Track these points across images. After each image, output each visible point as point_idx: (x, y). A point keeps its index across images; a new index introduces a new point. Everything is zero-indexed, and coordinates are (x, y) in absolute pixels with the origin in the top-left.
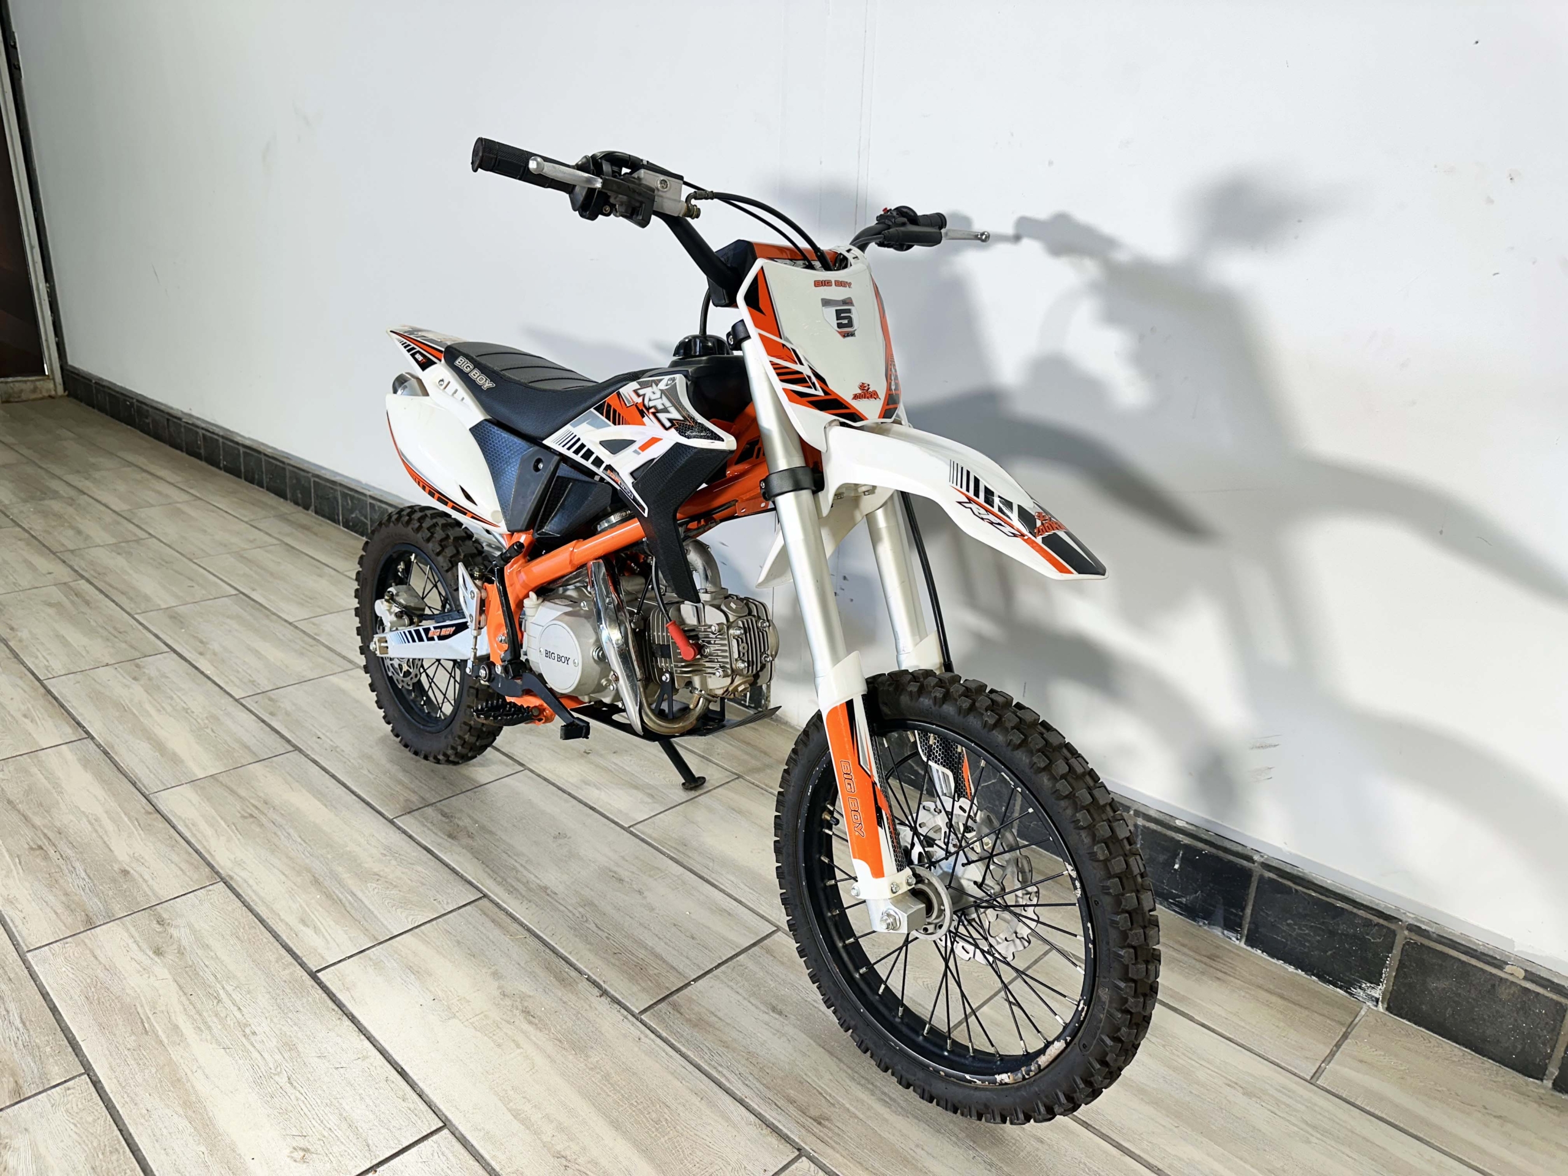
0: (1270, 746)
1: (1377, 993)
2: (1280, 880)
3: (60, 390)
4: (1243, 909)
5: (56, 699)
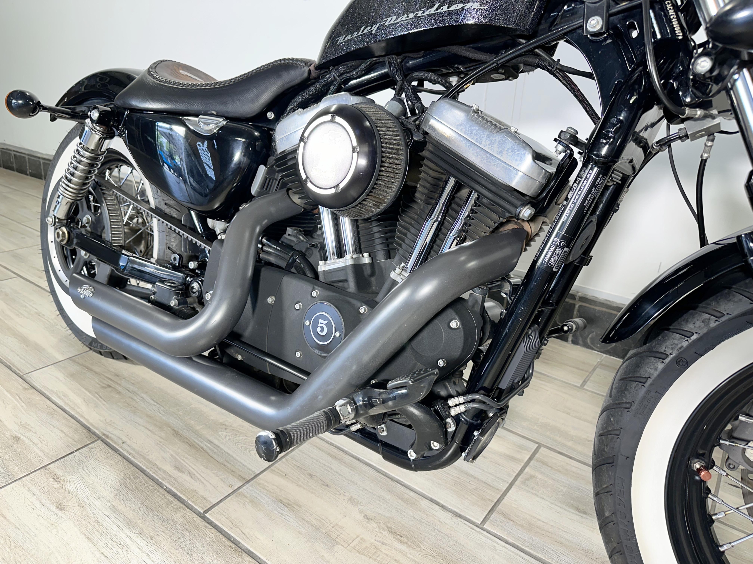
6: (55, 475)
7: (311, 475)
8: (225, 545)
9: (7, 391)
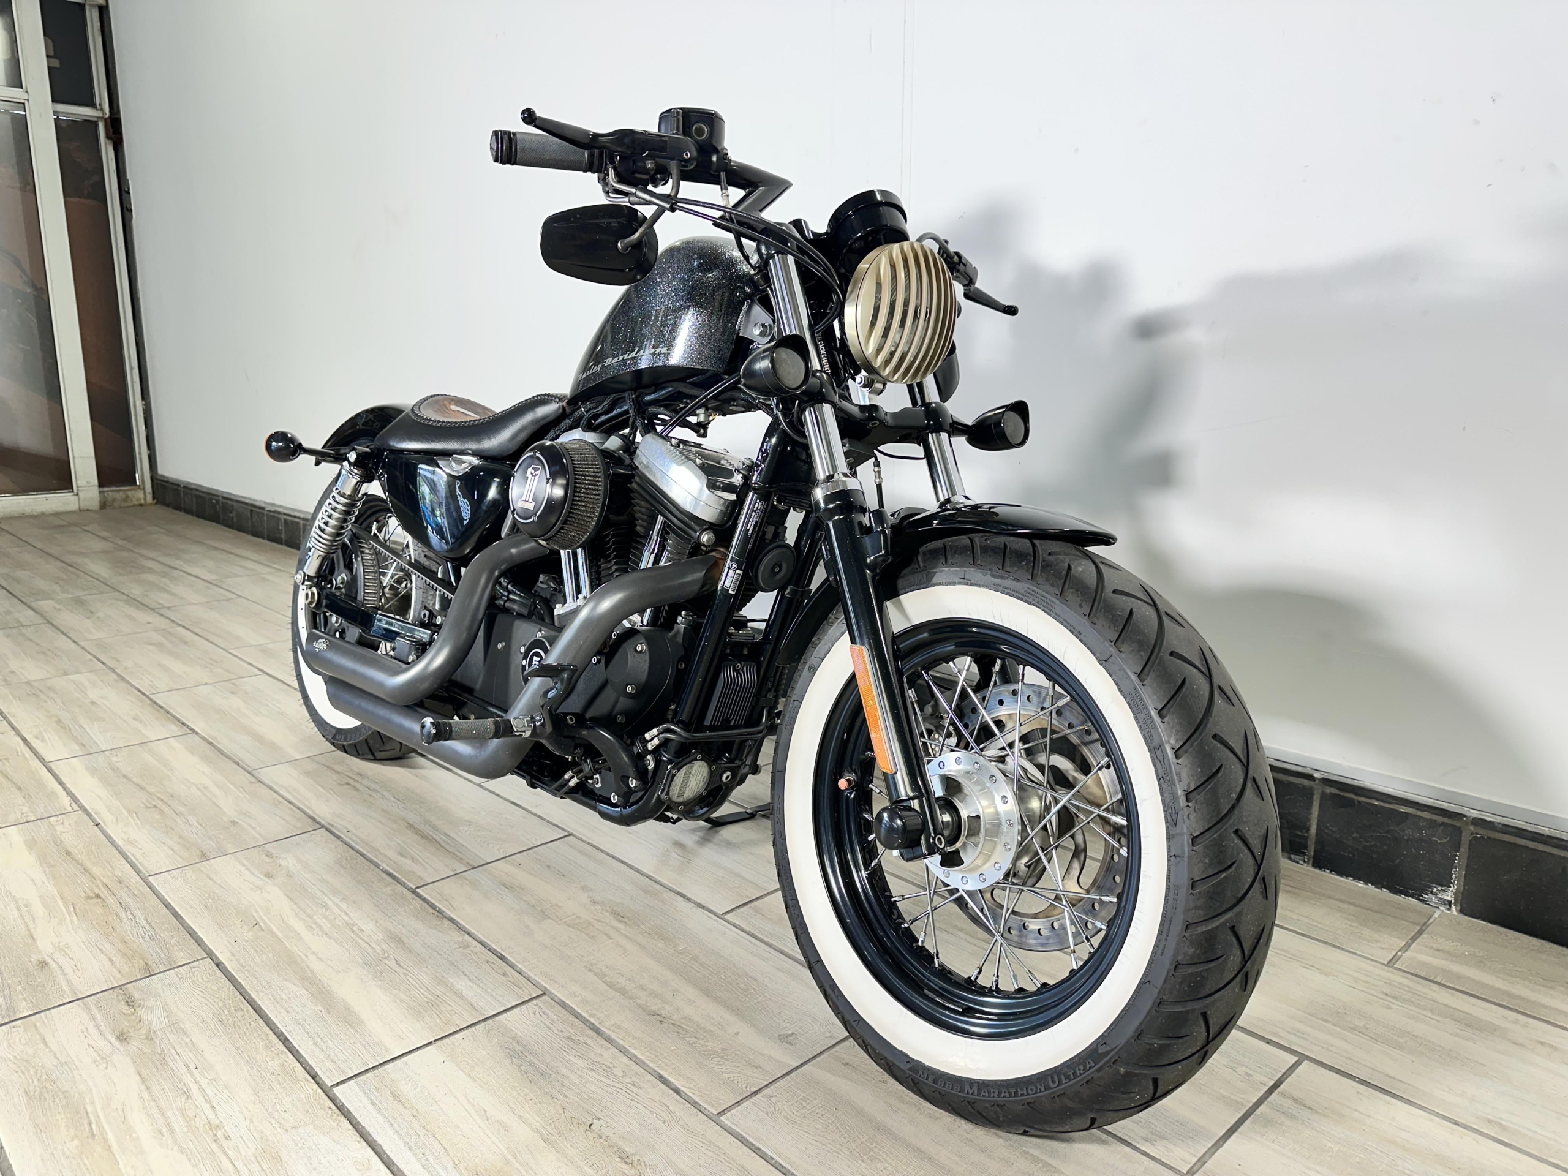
1: (1449, 896)
2: (1342, 794)
3: (149, 497)
4: (1308, 830)
5: (161, 707)
6: (268, 852)
7: (549, 867)
8: (428, 913)
9: (231, 783)
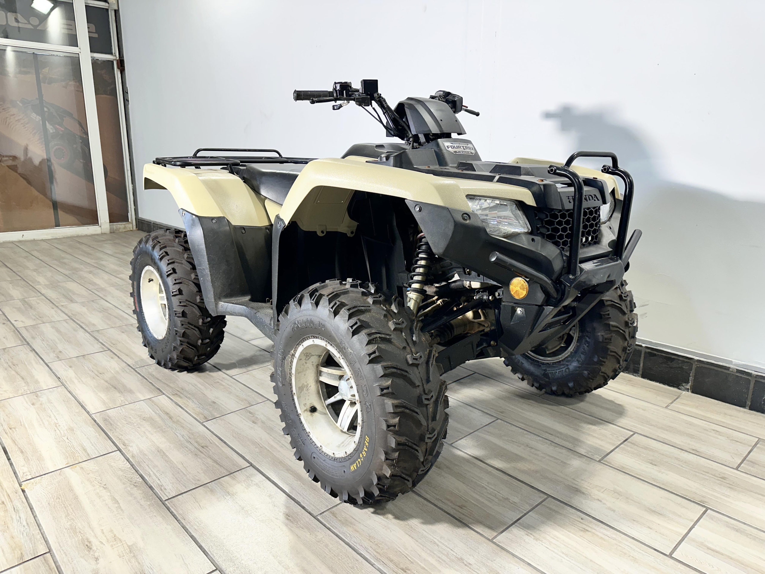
0: (646, 305)
1: (688, 386)
2: (652, 352)
3: (135, 227)
4: (640, 365)
